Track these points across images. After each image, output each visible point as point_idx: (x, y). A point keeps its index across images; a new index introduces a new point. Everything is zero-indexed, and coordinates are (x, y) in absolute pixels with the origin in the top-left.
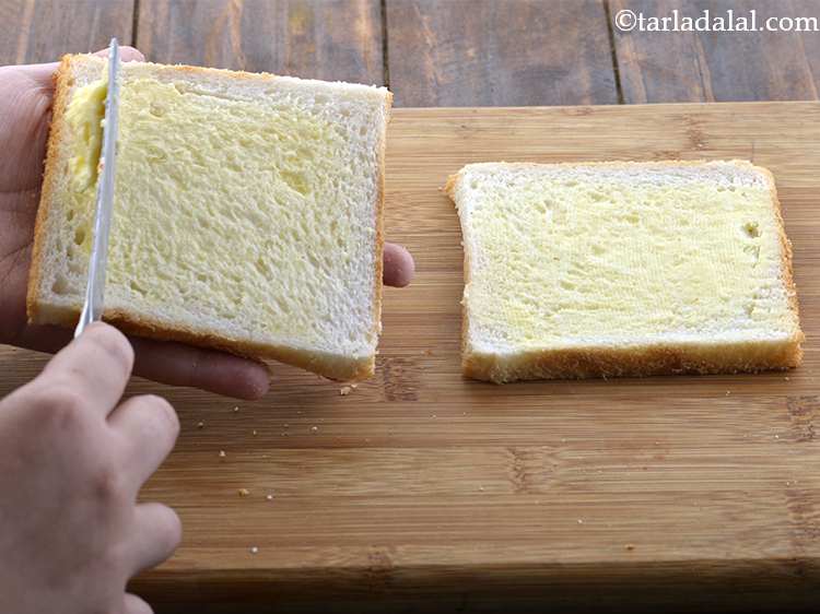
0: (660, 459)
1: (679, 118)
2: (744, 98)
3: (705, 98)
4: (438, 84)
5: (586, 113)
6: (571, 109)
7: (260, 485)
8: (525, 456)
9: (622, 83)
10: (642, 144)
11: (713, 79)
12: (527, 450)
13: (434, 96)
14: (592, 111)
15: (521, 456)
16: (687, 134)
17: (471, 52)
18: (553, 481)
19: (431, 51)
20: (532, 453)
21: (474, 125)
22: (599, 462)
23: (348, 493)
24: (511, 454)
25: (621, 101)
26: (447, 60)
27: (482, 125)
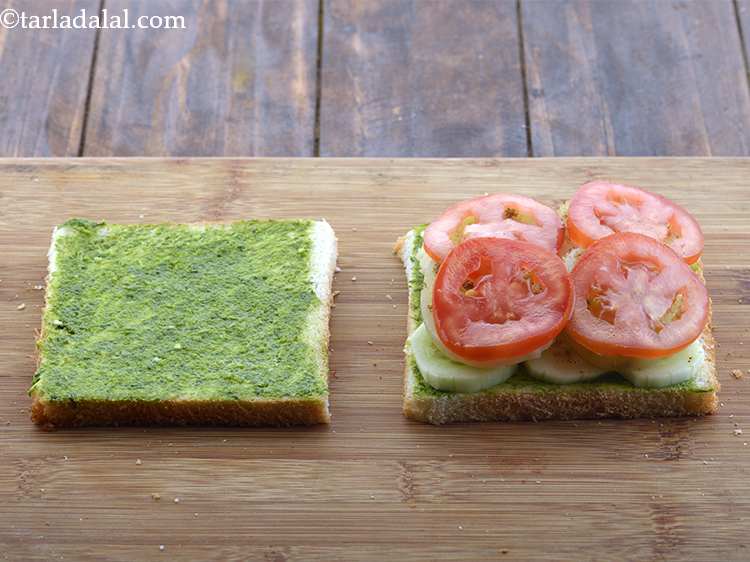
0: (537, 473)
1: (578, 170)
2: (643, 153)
3: (607, 153)
4: (364, 138)
5: (494, 164)
6: (481, 160)
7: (169, 489)
8: (414, 469)
11: (617, 138)
12: (418, 463)
13: (360, 148)
14: (500, 163)
15: (410, 468)
17: (396, 111)
18: (438, 491)
19: (361, 110)
20: (420, 466)
21: (390, 174)
22: (482, 475)
24: (401, 467)
25: (530, 154)
26: (375, 117)
27: (398, 173)
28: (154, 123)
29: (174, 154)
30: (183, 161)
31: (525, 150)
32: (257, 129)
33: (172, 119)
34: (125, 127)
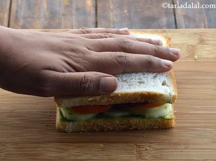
0: (186, 148)
1: (196, 34)
3: (205, 27)
4: (114, 22)
5: (164, 32)
6: (159, 30)
8: (140, 147)
9: (177, 22)
10: (183, 42)
11: (208, 21)
12: (141, 145)
13: (113, 26)
14: (166, 31)
15: (138, 147)
16: (199, 39)
17: (126, 11)
18: (150, 155)
20: (142, 146)
22: (166, 149)
24: (135, 146)
25: (176, 28)
26: (118, 14)
28: (35, 16)
29: (43, 28)
30: (48, 31)
31: (174, 26)
32: (74, 18)
33: (42, 15)
34: (24, 18)
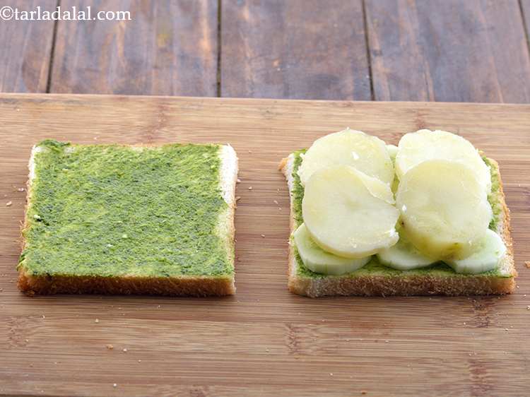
0: (386, 335)
1: (410, 111)
2: (454, 100)
3: (429, 99)
4: (253, 83)
5: (349, 106)
6: (340, 102)
7: (120, 342)
8: (297, 330)
9: (375, 88)
10: (385, 127)
11: (435, 87)
12: (299, 326)
13: (250, 91)
14: (353, 104)
15: (294, 330)
16: (415, 122)
17: (276, 63)
18: (314, 347)
19: (249, 63)
20: (302, 328)
21: (274, 111)
22: (346, 336)
23: (178, 350)
24: (287, 328)
25: (373, 99)
26: (260, 68)
27: (280, 111)
28: (101, 68)
29: (116, 92)
30: (124, 98)
31: (369, 95)
32: (176, 74)
33: (114, 65)
34: (80, 71)
